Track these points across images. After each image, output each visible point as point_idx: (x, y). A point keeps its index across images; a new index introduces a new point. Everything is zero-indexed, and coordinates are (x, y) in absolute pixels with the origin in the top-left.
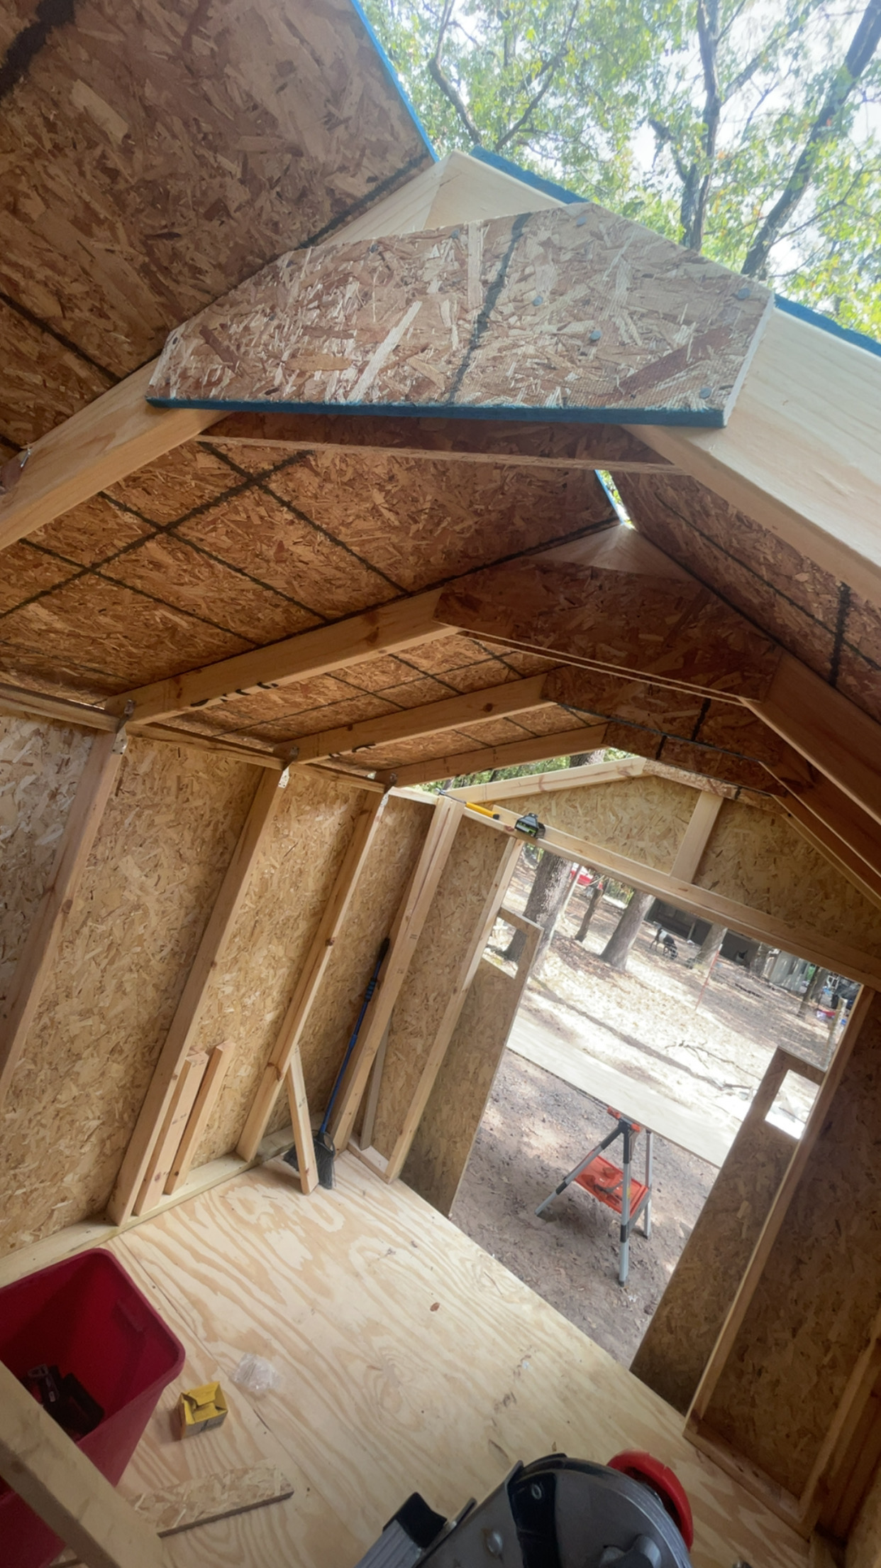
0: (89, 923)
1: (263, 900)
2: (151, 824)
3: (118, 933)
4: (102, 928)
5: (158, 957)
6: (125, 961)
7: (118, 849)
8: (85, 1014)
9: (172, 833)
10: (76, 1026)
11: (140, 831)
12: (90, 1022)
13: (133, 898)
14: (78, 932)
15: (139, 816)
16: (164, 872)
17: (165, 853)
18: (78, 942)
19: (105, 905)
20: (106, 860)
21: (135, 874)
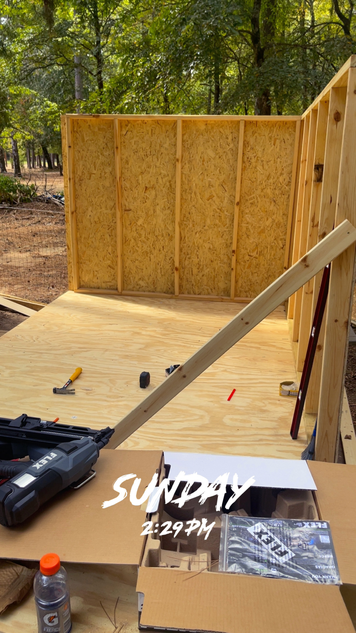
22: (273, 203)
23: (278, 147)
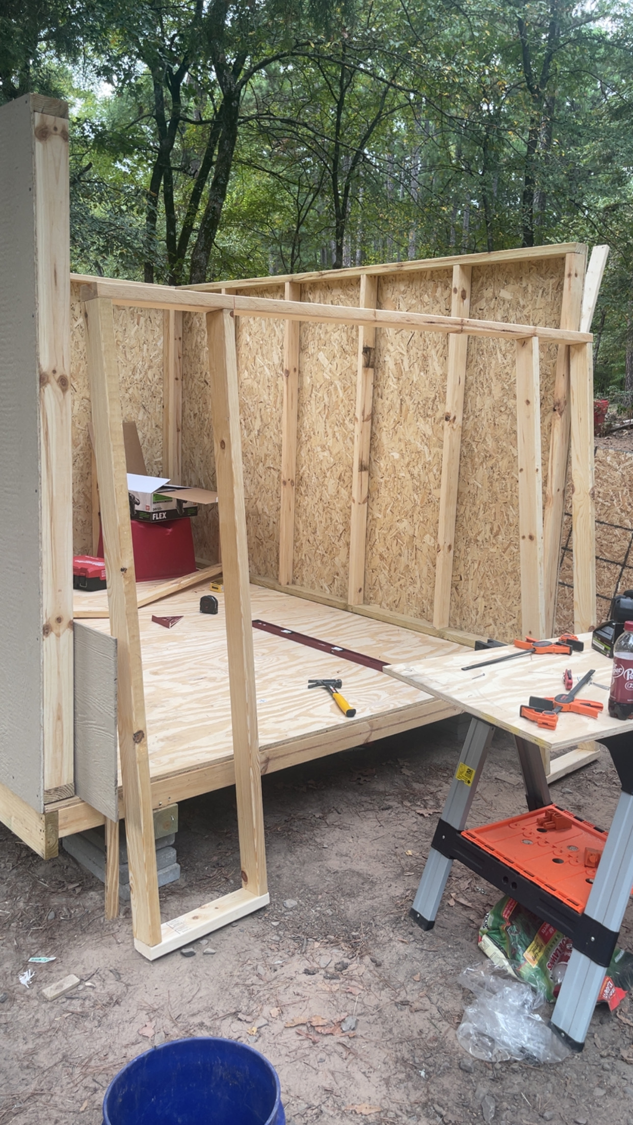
0: (314, 391)
1: (401, 382)
2: (326, 333)
3: (326, 399)
4: (320, 395)
5: (348, 419)
6: (333, 418)
7: (316, 348)
8: (323, 448)
9: (336, 336)
10: (322, 455)
11: (322, 336)
12: (326, 454)
13: (328, 377)
14: (310, 396)
15: (320, 328)
16: (337, 360)
17: (336, 347)
18: (312, 402)
19: (318, 381)
20: (312, 355)
21: (325, 362)
22: (142, 410)
23: (143, 327)
